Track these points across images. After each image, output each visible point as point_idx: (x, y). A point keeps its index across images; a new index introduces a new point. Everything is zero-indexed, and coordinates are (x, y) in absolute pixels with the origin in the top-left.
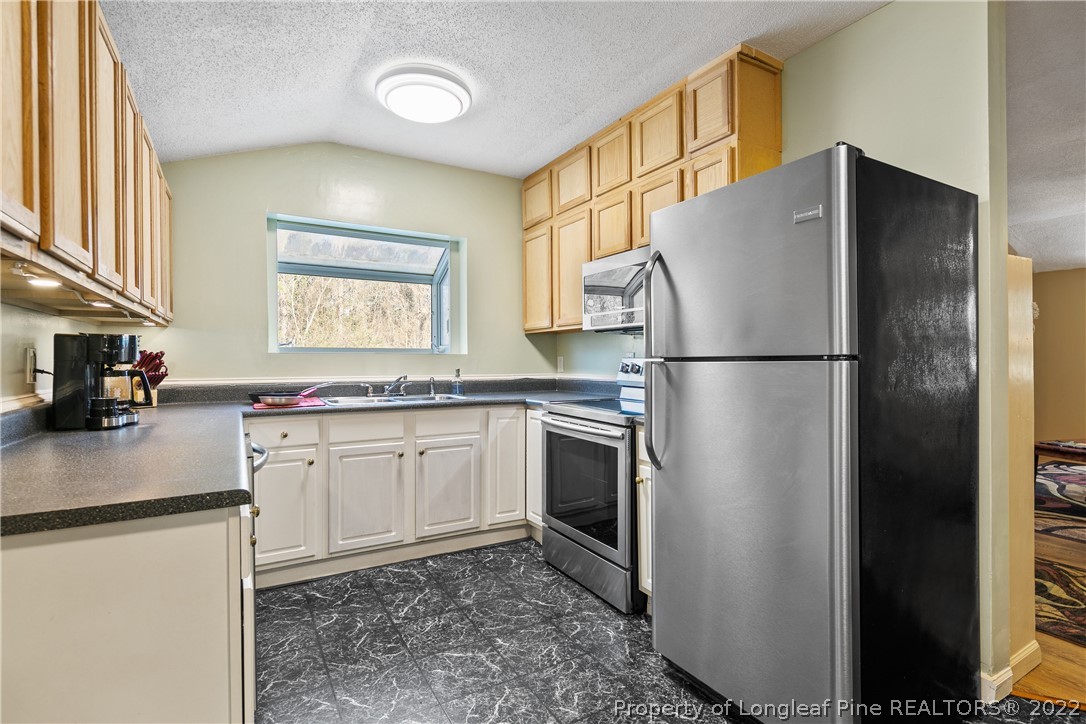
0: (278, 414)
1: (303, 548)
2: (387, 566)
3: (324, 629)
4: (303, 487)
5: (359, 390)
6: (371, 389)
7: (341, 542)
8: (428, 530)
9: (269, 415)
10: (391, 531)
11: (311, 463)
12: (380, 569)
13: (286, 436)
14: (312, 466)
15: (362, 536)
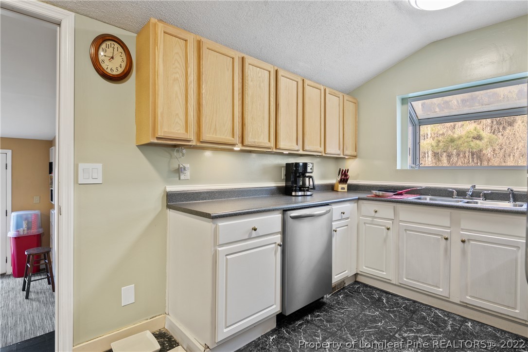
0: (379, 201)
1: (385, 273)
2: (436, 309)
3: (365, 315)
4: (385, 241)
5: (447, 193)
6: (455, 192)
7: (405, 279)
8: (468, 299)
9: (373, 200)
10: (439, 288)
11: (388, 229)
12: (430, 308)
13: (376, 212)
14: (389, 231)
15: (418, 281)
